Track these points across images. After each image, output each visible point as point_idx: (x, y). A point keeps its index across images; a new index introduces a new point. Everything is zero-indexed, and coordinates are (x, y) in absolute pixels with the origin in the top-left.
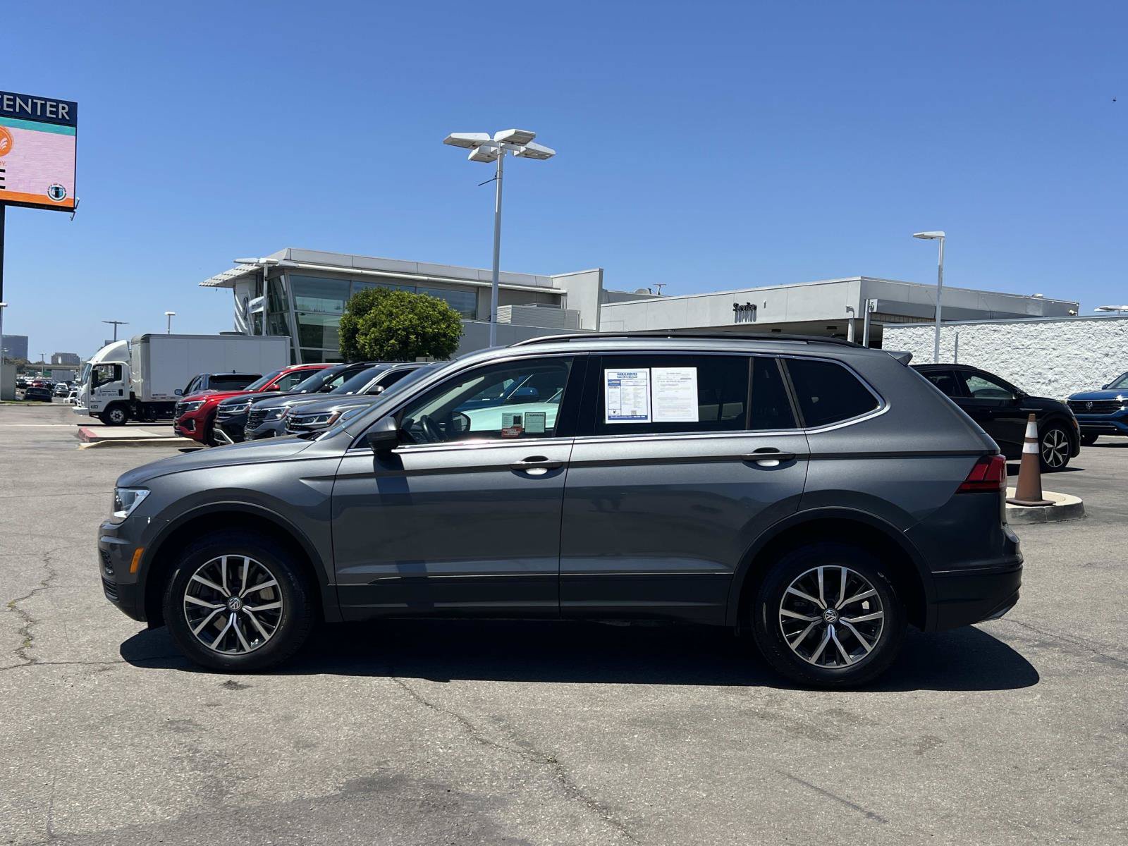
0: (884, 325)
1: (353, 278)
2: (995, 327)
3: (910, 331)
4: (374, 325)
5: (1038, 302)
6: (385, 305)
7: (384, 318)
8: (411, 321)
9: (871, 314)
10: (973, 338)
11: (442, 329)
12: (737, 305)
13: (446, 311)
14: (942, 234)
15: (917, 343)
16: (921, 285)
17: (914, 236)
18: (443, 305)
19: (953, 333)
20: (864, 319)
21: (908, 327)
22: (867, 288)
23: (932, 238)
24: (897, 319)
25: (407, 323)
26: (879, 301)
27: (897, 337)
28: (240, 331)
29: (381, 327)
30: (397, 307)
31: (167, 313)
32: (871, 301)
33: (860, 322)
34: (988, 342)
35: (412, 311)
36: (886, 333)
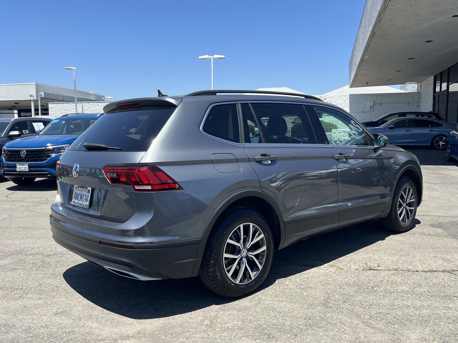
0: (49, 103)
2: (98, 104)
3: (61, 105)
9: (41, 98)
10: (89, 108)
14: (75, 68)
15: (65, 110)
16: (57, 87)
17: (65, 68)
19: (80, 106)
20: (38, 100)
21: (60, 103)
22: (38, 88)
23: (71, 70)
24: (53, 101)
26: (44, 93)
27: (55, 107)
32: (41, 93)
33: (36, 101)
34: (95, 109)
36: (50, 105)
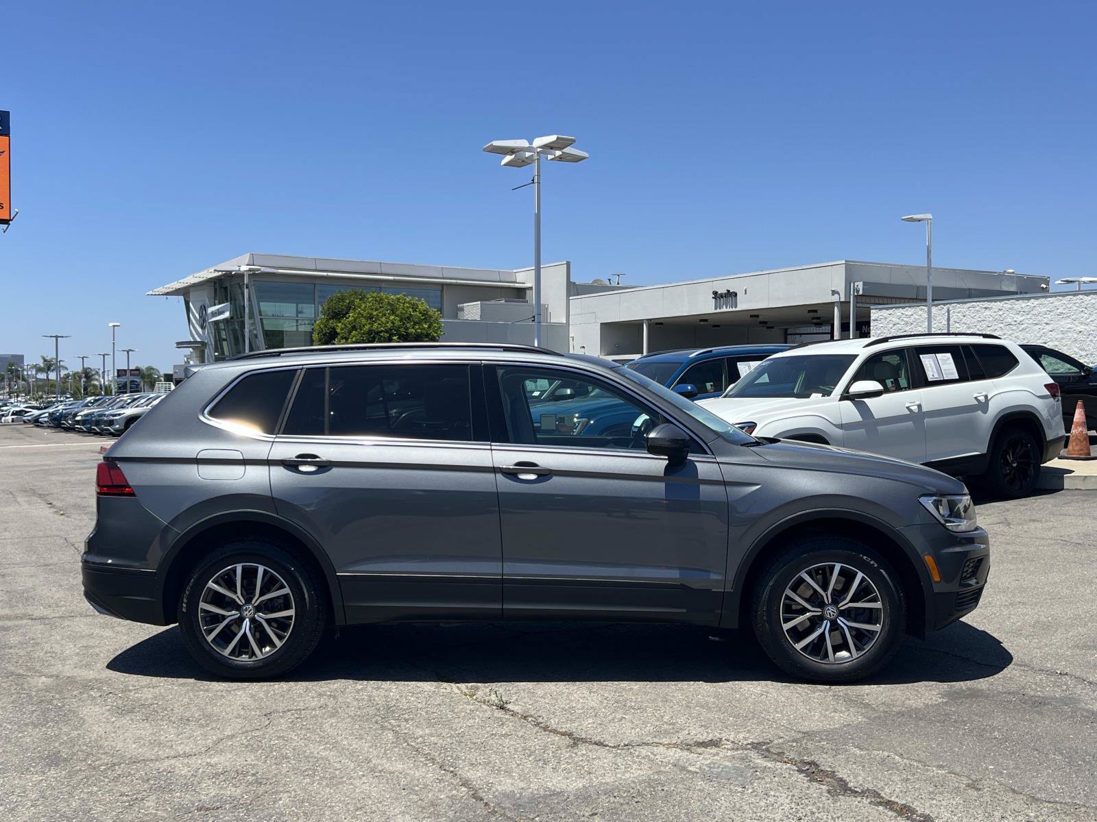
0: (872, 307)
1: (318, 282)
2: (986, 304)
3: (899, 312)
4: (354, 328)
5: (1011, 278)
6: (364, 308)
7: (364, 321)
8: (393, 323)
9: (856, 297)
10: (964, 316)
11: (424, 329)
12: (717, 292)
13: (426, 311)
14: (929, 216)
15: (907, 323)
16: (902, 266)
17: (903, 220)
18: (423, 305)
19: (943, 311)
20: (850, 302)
21: (896, 308)
22: (851, 272)
23: (919, 221)
24: (885, 301)
25: (389, 325)
26: (864, 284)
27: (886, 318)
28: (199, 340)
29: (361, 330)
30: (376, 310)
31: (111, 324)
32: (856, 284)
33: (844, 305)
34: (979, 319)
35: (393, 312)
36: (874, 314)
